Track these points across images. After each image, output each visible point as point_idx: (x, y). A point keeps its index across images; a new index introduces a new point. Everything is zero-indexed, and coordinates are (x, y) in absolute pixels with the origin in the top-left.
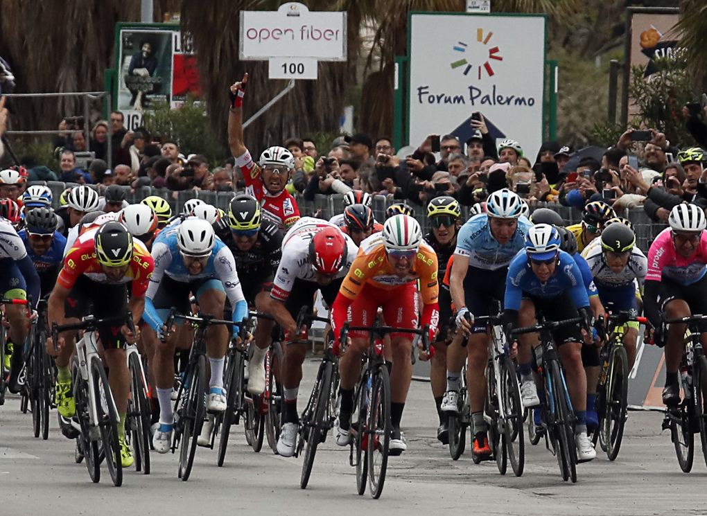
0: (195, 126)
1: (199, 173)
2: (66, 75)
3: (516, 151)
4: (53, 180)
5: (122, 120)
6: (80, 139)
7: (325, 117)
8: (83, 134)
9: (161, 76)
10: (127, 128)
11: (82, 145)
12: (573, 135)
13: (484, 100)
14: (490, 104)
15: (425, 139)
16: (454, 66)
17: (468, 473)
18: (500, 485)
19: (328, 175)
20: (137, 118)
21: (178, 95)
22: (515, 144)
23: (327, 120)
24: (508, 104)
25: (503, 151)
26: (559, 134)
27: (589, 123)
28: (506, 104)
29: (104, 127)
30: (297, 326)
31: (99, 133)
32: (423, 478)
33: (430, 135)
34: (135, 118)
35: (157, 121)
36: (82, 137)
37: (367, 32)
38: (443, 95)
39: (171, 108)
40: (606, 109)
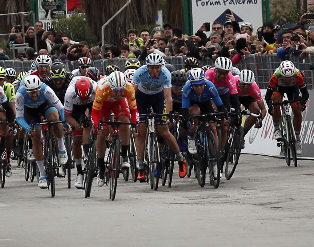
0: (80, 26)
1: (83, 51)
3: (250, 28)
4: (7, 59)
5: (42, 26)
6: (20, 37)
7: (148, 16)
8: (21, 34)
9: (61, 1)
10: (44, 29)
11: (21, 40)
12: (279, 17)
13: (231, 2)
14: (234, 4)
15: (202, 24)
17: (235, 199)
18: (253, 204)
19: (151, 47)
20: (49, 24)
21: (70, 10)
22: (249, 24)
23: (149, 18)
24: (244, 3)
25: (243, 28)
26: (272, 17)
27: (286, 11)
28: (243, 3)
29: (32, 30)
30: (79, 124)
31: (30, 33)
32: (211, 203)
33: (204, 22)
34: (48, 24)
35: (60, 25)
36: (21, 36)
38: (209, 1)
39: (67, 18)
40: (295, 3)
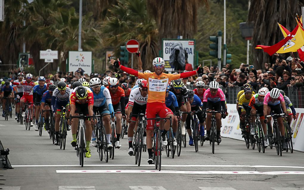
2: (10, 61)
16: (77, 60)
21: (30, 65)
23: (55, 69)
28: (85, 66)
37: (62, 54)
38: (74, 65)
39: (28, 67)
